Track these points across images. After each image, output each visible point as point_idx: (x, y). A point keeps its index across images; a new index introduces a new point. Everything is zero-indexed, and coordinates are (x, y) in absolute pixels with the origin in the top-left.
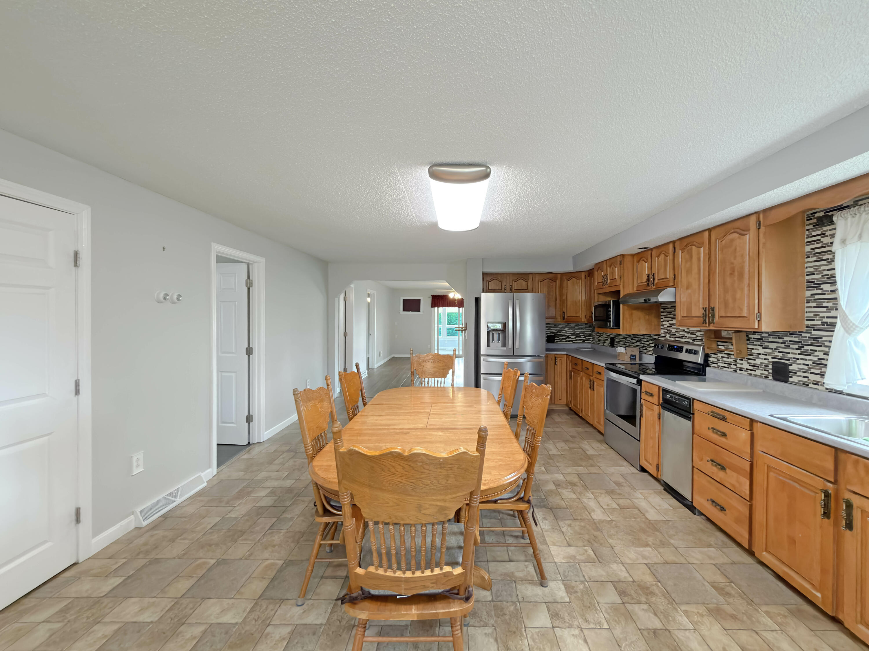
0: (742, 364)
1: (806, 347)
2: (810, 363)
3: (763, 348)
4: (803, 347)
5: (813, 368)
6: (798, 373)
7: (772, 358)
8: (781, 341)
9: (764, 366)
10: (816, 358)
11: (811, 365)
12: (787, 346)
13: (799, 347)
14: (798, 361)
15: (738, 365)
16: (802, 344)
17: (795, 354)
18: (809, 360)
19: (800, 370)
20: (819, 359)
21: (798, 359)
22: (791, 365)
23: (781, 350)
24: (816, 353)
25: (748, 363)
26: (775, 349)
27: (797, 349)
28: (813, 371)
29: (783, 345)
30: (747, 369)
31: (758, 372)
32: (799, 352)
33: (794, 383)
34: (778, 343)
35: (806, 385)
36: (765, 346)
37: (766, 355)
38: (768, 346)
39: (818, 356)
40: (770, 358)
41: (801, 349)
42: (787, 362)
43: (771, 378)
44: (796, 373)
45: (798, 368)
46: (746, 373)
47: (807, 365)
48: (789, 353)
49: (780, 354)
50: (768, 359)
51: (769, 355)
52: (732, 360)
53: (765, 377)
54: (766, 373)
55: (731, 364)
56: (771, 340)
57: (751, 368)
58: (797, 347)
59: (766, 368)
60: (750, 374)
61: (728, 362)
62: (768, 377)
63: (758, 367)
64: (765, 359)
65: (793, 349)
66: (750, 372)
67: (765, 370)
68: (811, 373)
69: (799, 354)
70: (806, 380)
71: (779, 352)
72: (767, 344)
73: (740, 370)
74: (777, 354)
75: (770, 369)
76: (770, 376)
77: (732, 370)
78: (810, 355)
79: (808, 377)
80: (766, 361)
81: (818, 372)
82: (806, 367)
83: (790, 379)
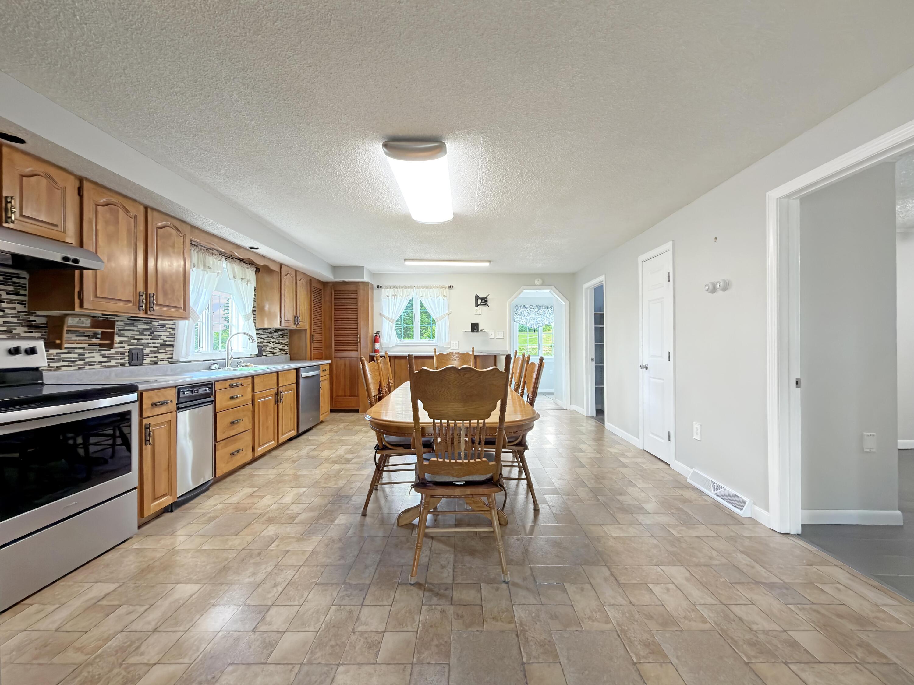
0: (93, 357)
1: (155, 333)
2: (158, 345)
3: (119, 337)
4: (153, 333)
5: (160, 349)
6: (150, 355)
7: (128, 345)
8: (135, 329)
9: (120, 354)
10: (161, 341)
11: (159, 347)
12: (141, 334)
13: (150, 333)
14: (150, 345)
15: (87, 360)
16: (152, 331)
17: (148, 339)
18: (158, 343)
19: (151, 352)
20: (164, 341)
21: (150, 343)
22: (145, 350)
23: (136, 337)
24: (162, 337)
25: (101, 355)
26: (130, 337)
27: (149, 335)
28: (161, 351)
29: (137, 333)
30: (100, 362)
31: (113, 362)
32: (150, 337)
33: (147, 364)
34: (133, 330)
35: (156, 363)
36: (120, 334)
37: (122, 343)
38: (124, 334)
39: (163, 339)
40: (125, 346)
41: (151, 335)
42: (141, 347)
43: (127, 365)
44: (148, 355)
45: (150, 351)
46: (99, 366)
47: (156, 347)
48: (143, 339)
49: (136, 341)
50: (124, 347)
51: (125, 343)
52: (76, 355)
53: (121, 365)
54: (122, 361)
55: (76, 361)
56: (127, 328)
57: (105, 359)
58: (148, 333)
59: (122, 356)
60: (105, 367)
61: (71, 358)
62: (125, 365)
63: (114, 357)
64: (121, 347)
65: (146, 335)
66: (103, 364)
67: (121, 359)
68: (160, 353)
69: (151, 339)
70: (155, 359)
71: (134, 339)
72: (122, 332)
73: (89, 365)
74: (133, 341)
75: (126, 356)
76: (126, 363)
77: (76, 368)
78: (158, 339)
79: (157, 357)
80: (122, 350)
81: (163, 351)
82: (155, 349)
83: (145, 362)
